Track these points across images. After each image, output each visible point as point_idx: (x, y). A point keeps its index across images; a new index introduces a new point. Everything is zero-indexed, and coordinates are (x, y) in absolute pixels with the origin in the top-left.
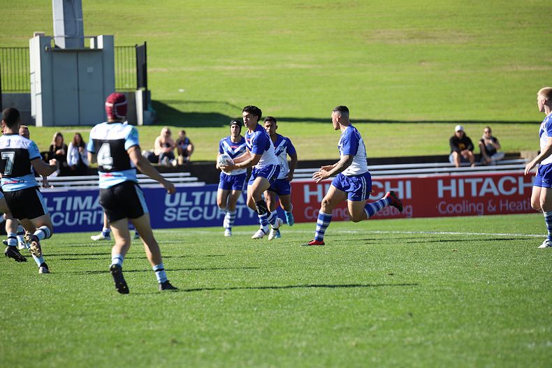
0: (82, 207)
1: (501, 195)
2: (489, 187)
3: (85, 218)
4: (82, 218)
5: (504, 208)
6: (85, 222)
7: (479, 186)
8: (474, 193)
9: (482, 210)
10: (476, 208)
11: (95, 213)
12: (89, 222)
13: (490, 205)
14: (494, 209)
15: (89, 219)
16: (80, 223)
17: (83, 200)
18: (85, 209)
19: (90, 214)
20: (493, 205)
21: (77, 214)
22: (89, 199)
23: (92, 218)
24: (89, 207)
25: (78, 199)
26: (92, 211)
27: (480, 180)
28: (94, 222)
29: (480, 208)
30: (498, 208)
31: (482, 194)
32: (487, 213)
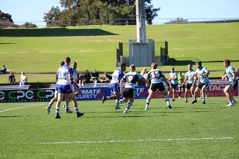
0: (85, 93)
1: (219, 91)
2: (215, 88)
3: (86, 96)
4: (85, 96)
5: (220, 94)
6: (86, 97)
7: (212, 87)
8: (210, 90)
9: (213, 95)
10: (211, 94)
11: (89, 95)
12: (87, 98)
13: (216, 94)
14: (217, 95)
15: (87, 97)
16: (84, 98)
17: (85, 91)
18: (86, 94)
19: (87, 95)
20: (217, 93)
21: (83, 95)
22: (87, 91)
23: (88, 96)
24: (87, 93)
25: (84, 91)
26: (88, 94)
27: (212, 86)
28: (89, 97)
29: (212, 94)
30: (218, 94)
31: (213, 90)
32: (214, 96)
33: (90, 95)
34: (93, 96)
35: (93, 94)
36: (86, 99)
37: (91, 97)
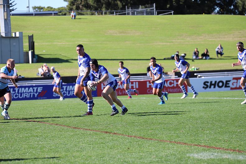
0: (25, 92)
3: (26, 95)
4: (24, 95)
6: (26, 97)
11: (29, 94)
12: (27, 97)
15: (27, 96)
16: (24, 97)
17: (25, 89)
18: (26, 92)
19: (27, 94)
22: (27, 89)
23: (28, 95)
24: (27, 92)
25: (23, 89)
26: (28, 93)
28: (29, 97)
33: (31, 93)
34: (34, 95)
35: (34, 92)
36: (26, 99)
37: (32, 96)
